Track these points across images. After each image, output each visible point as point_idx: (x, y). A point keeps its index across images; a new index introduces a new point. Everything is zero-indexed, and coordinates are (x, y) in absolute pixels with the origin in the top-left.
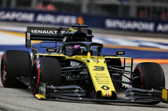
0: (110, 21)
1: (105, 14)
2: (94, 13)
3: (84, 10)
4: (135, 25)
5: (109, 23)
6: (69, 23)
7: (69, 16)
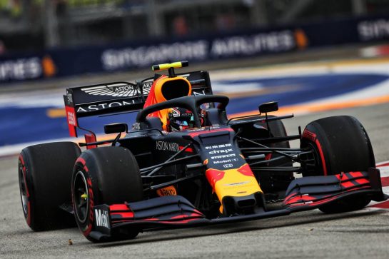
0: (112, 54)
1: (100, 40)
2: (75, 42)
3: (53, 41)
4: (166, 52)
5: (111, 60)
6: (24, 75)
7: (24, 60)
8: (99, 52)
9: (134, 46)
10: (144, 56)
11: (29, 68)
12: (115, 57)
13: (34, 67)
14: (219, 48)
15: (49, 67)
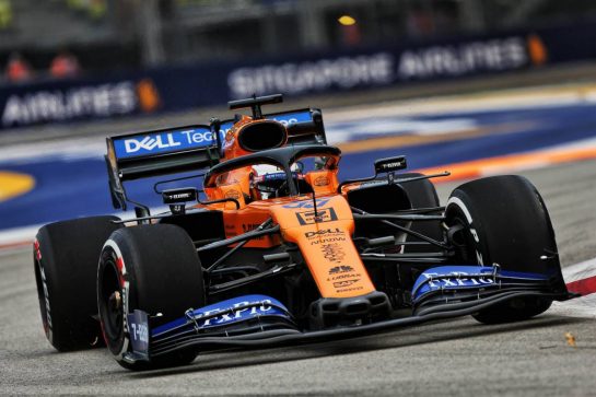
0: (245, 76)
1: (222, 54)
3: (154, 55)
4: (328, 72)
5: (243, 84)
7: (108, 85)
8: (224, 71)
9: (278, 62)
10: (294, 78)
11: (117, 98)
12: (250, 80)
13: (124, 97)
14: (411, 65)
15: (149, 96)
